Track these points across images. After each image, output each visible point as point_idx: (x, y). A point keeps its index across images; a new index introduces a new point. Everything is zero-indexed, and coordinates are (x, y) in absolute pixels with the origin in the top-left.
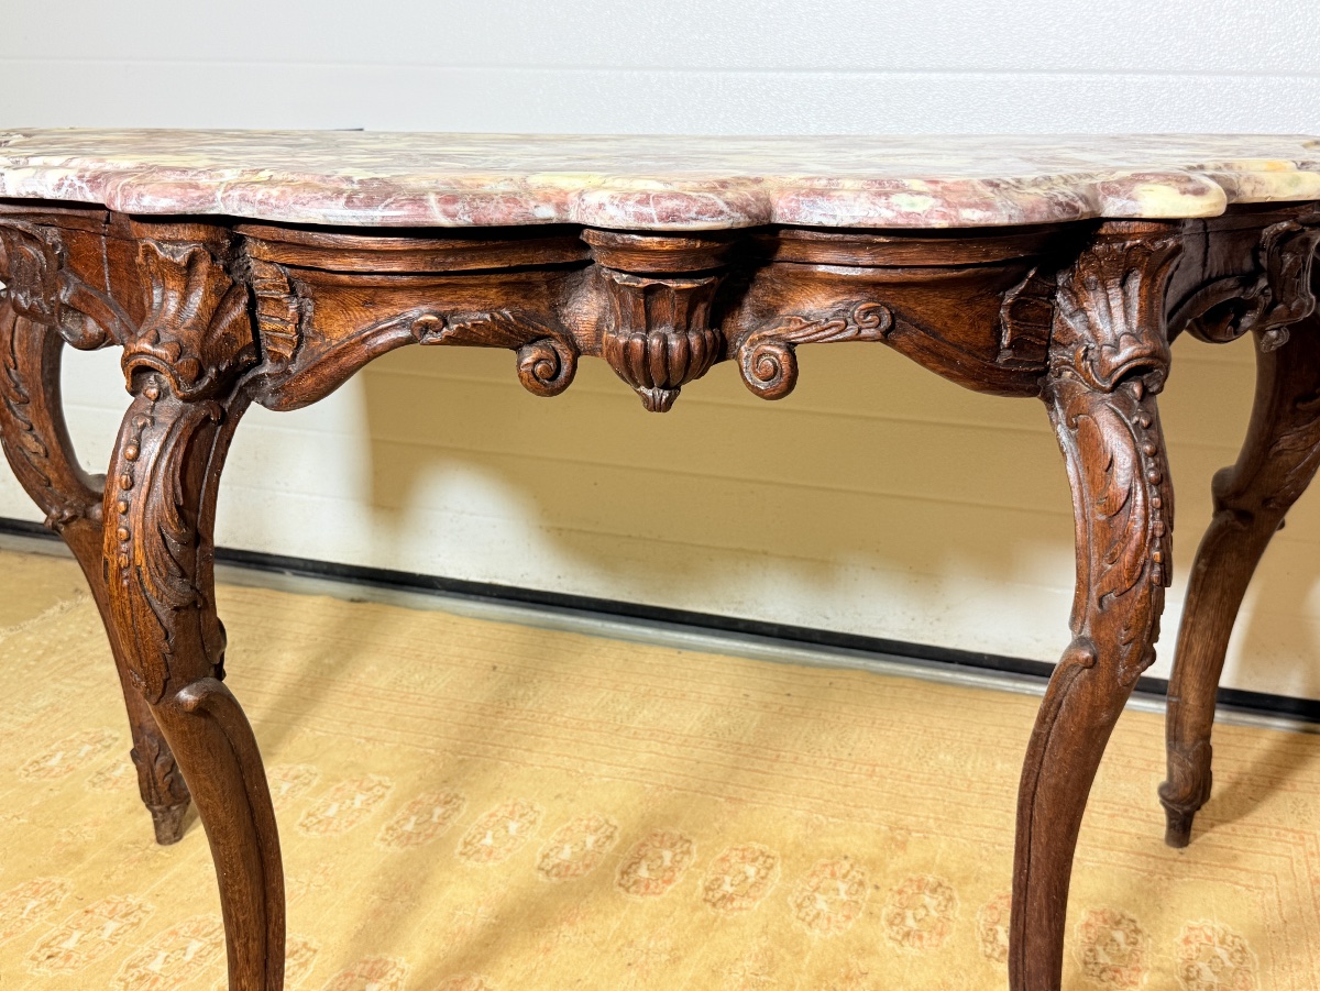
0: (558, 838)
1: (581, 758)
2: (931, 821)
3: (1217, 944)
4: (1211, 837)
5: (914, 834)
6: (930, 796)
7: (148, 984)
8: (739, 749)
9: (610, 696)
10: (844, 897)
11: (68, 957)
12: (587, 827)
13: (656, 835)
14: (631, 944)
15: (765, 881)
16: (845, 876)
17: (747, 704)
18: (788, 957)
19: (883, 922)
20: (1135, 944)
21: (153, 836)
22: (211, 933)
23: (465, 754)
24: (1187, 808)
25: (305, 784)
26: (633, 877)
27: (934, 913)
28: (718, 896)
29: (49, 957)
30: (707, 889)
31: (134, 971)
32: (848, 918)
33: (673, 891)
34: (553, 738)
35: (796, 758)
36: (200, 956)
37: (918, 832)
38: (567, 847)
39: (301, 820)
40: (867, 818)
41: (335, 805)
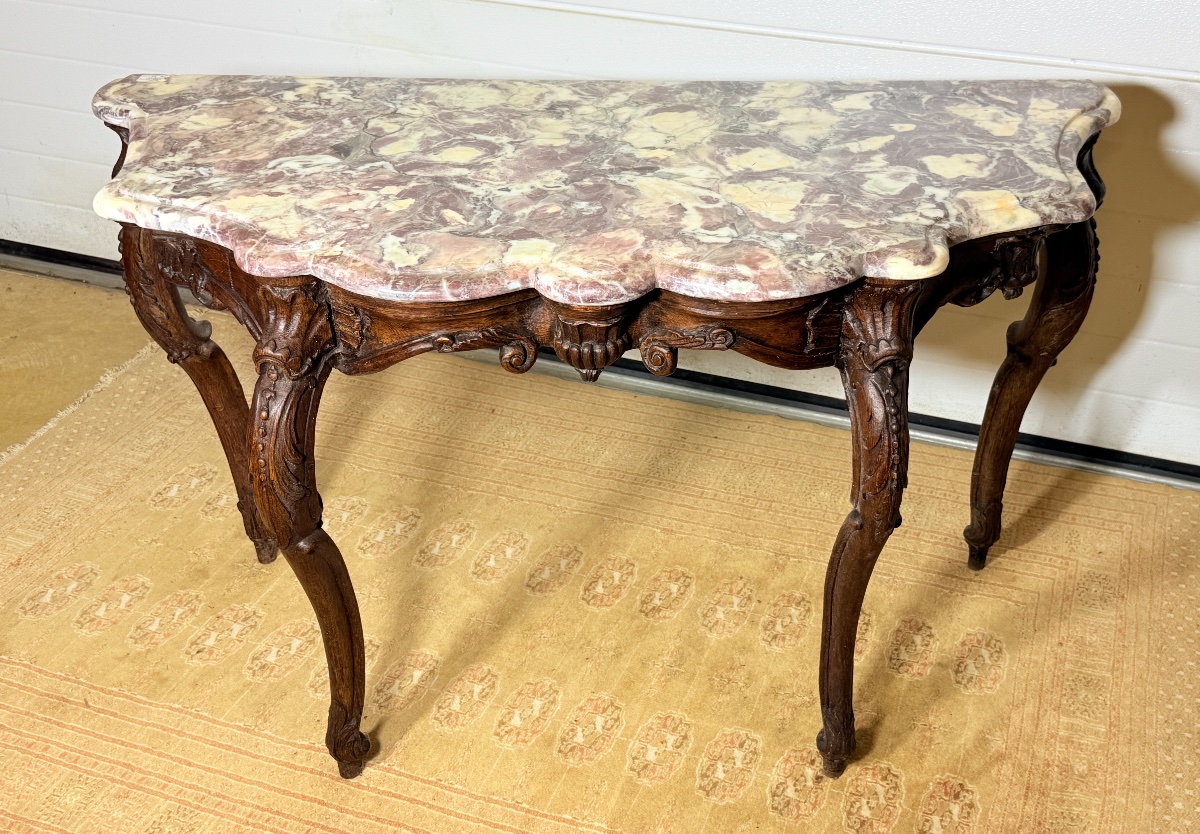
0: (541, 561)
1: (557, 494)
2: (805, 548)
3: (984, 646)
4: (1003, 561)
5: (792, 559)
6: (808, 527)
7: (268, 671)
8: (674, 487)
9: (581, 438)
10: (736, 608)
11: (211, 653)
12: (562, 552)
13: (609, 559)
14: (589, 643)
15: (683, 597)
16: (739, 592)
17: (684, 446)
18: (693, 654)
19: (760, 628)
20: (927, 645)
21: (256, 558)
22: (306, 633)
23: (473, 490)
24: (982, 546)
25: (359, 514)
26: (592, 593)
27: (796, 621)
28: (650, 608)
29: (198, 652)
30: (643, 603)
31: (257, 662)
32: (737, 624)
33: (619, 603)
34: (538, 475)
35: (716, 495)
36: (300, 650)
37: (795, 557)
38: (547, 568)
39: (359, 544)
40: (760, 546)
41: (382, 532)
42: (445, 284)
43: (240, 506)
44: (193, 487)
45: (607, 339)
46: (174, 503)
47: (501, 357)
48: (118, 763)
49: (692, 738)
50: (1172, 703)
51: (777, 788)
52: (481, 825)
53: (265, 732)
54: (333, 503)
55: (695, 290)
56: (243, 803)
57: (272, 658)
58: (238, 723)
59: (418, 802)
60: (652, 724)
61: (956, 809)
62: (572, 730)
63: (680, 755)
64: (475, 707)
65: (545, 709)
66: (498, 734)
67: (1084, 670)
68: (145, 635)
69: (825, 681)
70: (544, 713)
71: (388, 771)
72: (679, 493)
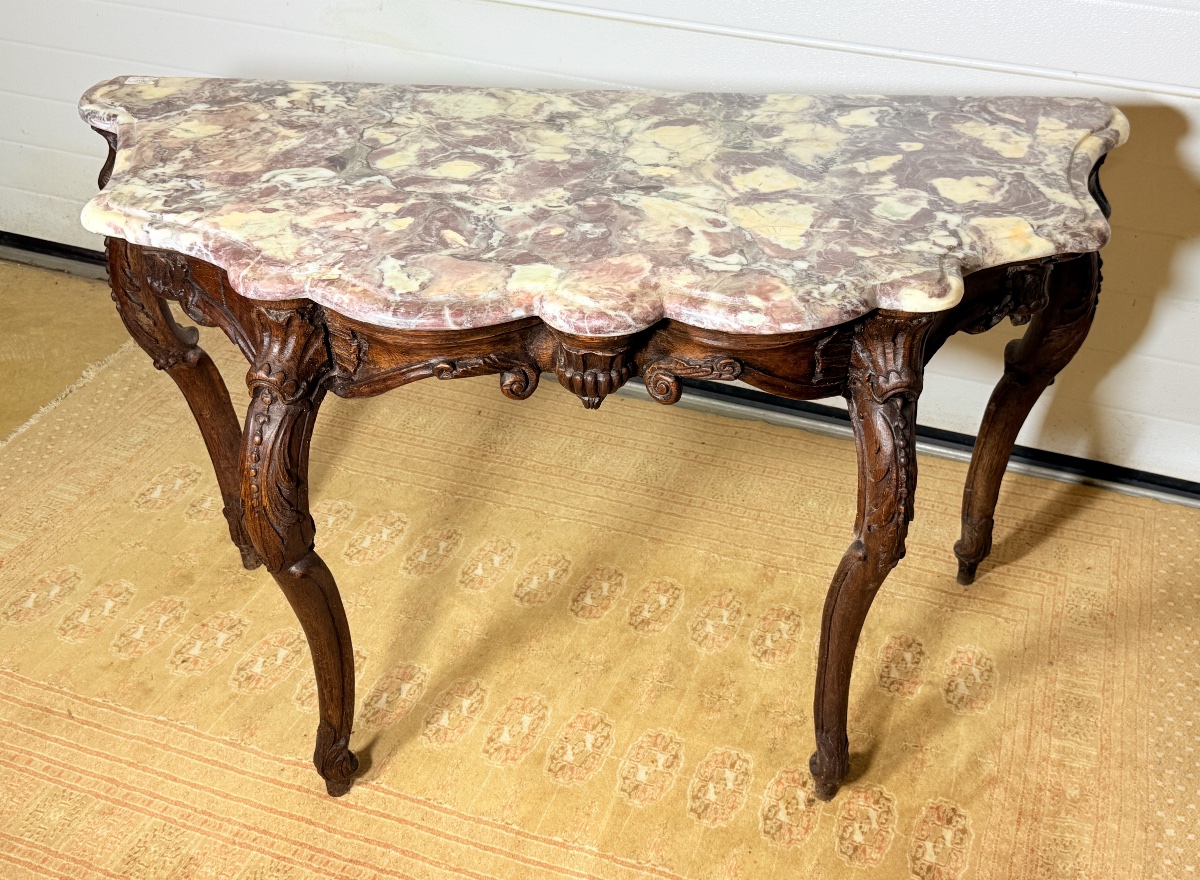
0: (529, 570)
1: (545, 500)
2: (794, 560)
3: (974, 664)
4: (992, 577)
5: (780, 571)
6: (797, 538)
7: (254, 682)
8: (662, 494)
9: (568, 442)
10: (725, 622)
11: (196, 663)
12: (550, 561)
13: (598, 569)
14: (578, 657)
15: (672, 609)
16: (728, 605)
17: (671, 452)
18: (683, 669)
19: (750, 643)
20: (917, 663)
21: (242, 563)
22: (292, 643)
23: (460, 494)
24: (972, 561)
25: (345, 518)
26: (581, 604)
27: (785, 636)
28: (639, 620)
29: (183, 662)
30: (632, 615)
31: (243, 673)
32: (727, 639)
33: (608, 615)
34: (525, 481)
35: (704, 503)
36: (287, 661)
37: (784, 569)
38: (535, 578)
39: (345, 550)
40: (749, 558)
41: (369, 538)
42: (447, 312)
43: (226, 512)
44: (176, 488)
45: (611, 368)
46: (158, 505)
47: (502, 384)
48: (102, 778)
49: (683, 758)
50: (1162, 726)
51: (769, 811)
52: (471, 847)
53: (251, 747)
54: (319, 507)
55: (705, 321)
56: (229, 821)
57: (257, 669)
58: (225, 738)
59: (406, 822)
60: (643, 741)
61: (948, 834)
62: (562, 748)
63: (670, 774)
64: (463, 723)
65: (534, 726)
66: (487, 752)
67: (1075, 691)
68: (129, 644)
69: (820, 707)
70: (534, 729)
71: (376, 790)
72: (667, 500)
